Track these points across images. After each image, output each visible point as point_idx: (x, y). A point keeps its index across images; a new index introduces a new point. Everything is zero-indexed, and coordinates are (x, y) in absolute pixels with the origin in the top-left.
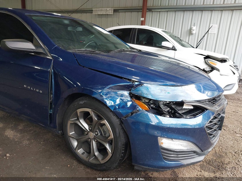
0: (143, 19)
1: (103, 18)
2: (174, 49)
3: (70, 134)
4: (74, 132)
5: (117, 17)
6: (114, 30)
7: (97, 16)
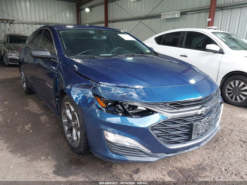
0: (210, 19)
1: (171, 22)
2: (221, 52)
3: (64, 121)
4: (67, 121)
5: (184, 20)
6: (165, 34)
7: (165, 20)
